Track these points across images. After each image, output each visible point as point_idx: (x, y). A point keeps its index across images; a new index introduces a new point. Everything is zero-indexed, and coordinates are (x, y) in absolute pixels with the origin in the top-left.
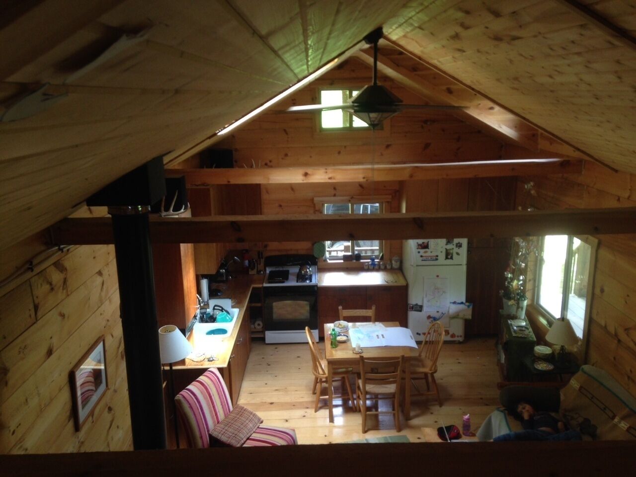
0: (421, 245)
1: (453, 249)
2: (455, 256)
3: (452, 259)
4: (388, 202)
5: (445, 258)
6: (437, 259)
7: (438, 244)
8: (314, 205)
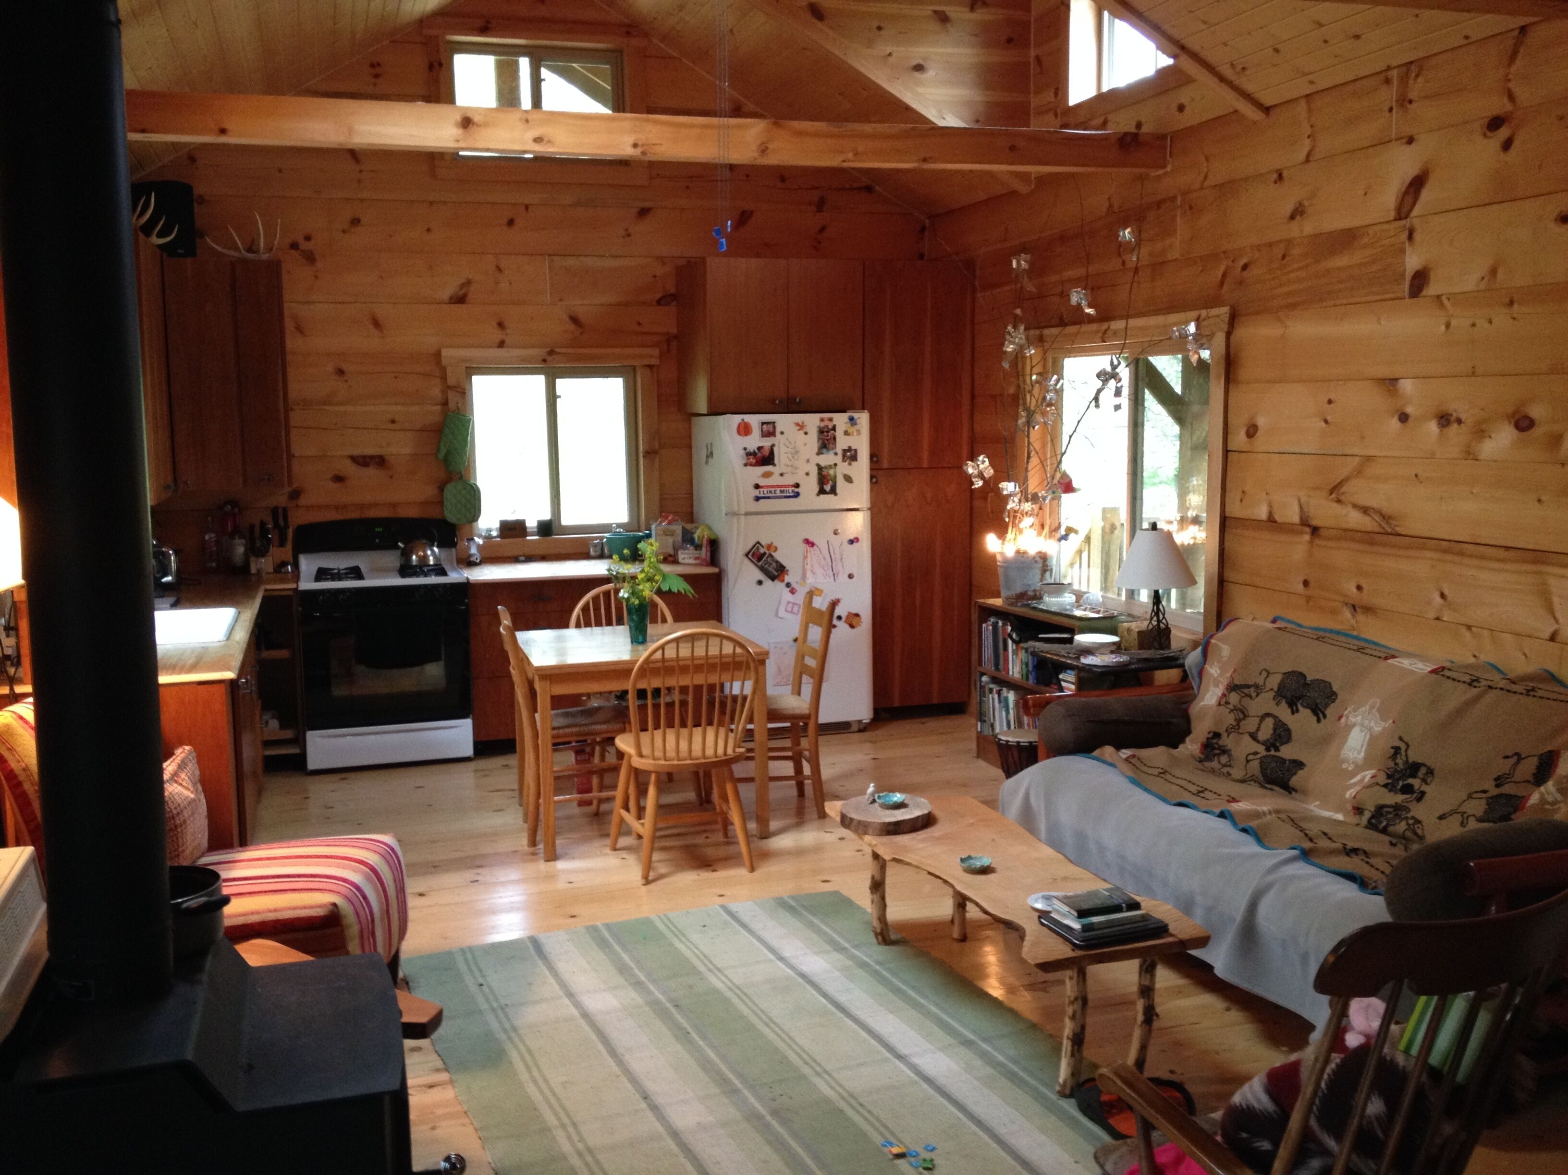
0: (754, 454)
1: (835, 465)
2: (841, 483)
3: (836, 494)
4: (650, 367)
5: (816, 489)
6: (797, 495)
7: (797, 452)
8: (443, 370)
